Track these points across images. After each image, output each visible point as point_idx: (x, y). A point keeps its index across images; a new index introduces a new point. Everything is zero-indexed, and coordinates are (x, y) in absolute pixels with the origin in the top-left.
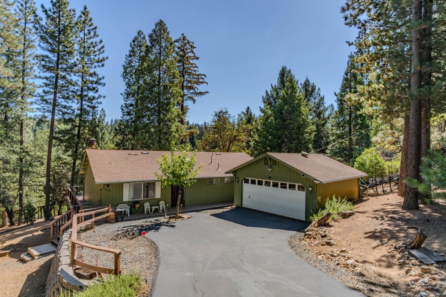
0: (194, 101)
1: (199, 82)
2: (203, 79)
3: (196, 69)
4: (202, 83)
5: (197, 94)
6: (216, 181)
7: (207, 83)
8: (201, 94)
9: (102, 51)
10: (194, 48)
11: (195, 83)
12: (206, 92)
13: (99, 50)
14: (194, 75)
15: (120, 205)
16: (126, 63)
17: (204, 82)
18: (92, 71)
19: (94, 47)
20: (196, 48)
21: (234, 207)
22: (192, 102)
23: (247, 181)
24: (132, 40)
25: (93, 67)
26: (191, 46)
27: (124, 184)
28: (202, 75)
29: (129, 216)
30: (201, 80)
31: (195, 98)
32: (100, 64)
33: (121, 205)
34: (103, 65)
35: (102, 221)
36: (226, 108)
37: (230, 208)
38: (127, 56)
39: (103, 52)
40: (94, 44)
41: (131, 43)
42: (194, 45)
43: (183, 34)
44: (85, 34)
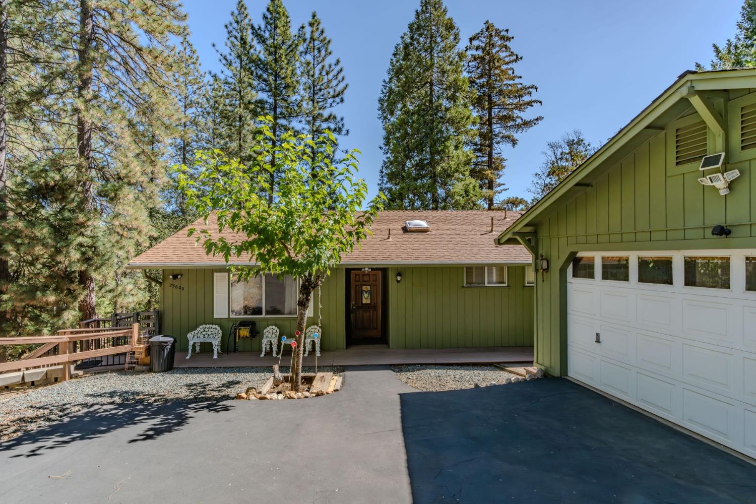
0: (514, 142)
1: (524, 104)
2: (530, 93)
3: (517, 81)
4: (530, 103)
5: (518, 126)
6: (495, 279)
7: (541, 102)
8: (527, 124)
9: (340, 77)
10: (509, 39)
11: (516, 108)
12: (537, 119)
13: (336, 76)
14: (510, 92)
15: (204, 326)
16: (383, 93)
17: (534, 102)
18: (326, 113)
19: (327, 73)
20: (513, 38)
21: (534, 369)
22: (510, 145)
23: (583, 269)
24: (393, 52)
25: (328, 105)
26: (502, 38)
27: (216, 274)
28: (529, 88)
29: (215, 357)
30: (526, 98)
31: (516, 135)
32: (338, 100)
33: (208, 326)
34: (342, 101)
35: (114, 365)
36: (576, 133)
37: (521, 370)
38: (384, 81)
39: (343, 79)
40: (327, 68)
41: (392, 60)
42: (510, 35)
43: (487, 22)
44: (314, 56)
